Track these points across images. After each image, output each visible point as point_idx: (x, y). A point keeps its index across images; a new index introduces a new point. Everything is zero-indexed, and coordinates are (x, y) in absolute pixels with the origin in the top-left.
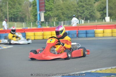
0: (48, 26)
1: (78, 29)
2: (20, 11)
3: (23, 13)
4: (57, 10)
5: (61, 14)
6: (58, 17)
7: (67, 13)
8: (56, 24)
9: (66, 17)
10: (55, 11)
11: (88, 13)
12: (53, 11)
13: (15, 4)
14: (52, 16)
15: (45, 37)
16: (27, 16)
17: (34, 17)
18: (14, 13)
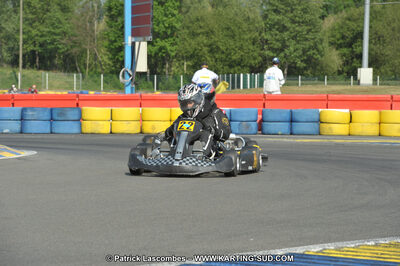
0: (158, 89)
1: (262, 103)
2: (65, 33)
3: (75, 39)
4: (194, 35)
5: (205, 49)
6: (195, 60)
7: (227, 49)
9: (222, 61)
10: (184, 40)
13: (45, 7)
14: (173, 54)
16: (88, 52)
17: (111, 56)
18: (44, 39)
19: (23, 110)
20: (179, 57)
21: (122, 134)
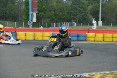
2: (12, 10)
3: (15, 12)
4: (50, 11)
5: (54, 15)
6: (51, 18)
7: (60, 15)
9: (59, 18)
10: (48, 12)
11: (81, 16)
13: (7, 2)
14: (44, 17)
15: (36, 38)
16: (19, 16)
17: (26, 17)
21: (29, 40)
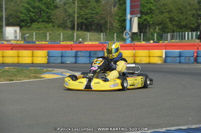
0: (143, 40)
1: (197, 47)
2: (97, 13)
3: (102, 16)
4: (162, 13)
5: (168, 20)
6: (162, 26)
7: (179, 20)
8: (157, 38)
9: (177, 26)
10: (157, 15)
12: (153, 15)
14: (151, 23)
15: (138, 61)
16: (109, 22)
17: (120, 24)
18: (87, 16)
19: (77, 52)
20: (154, 24)
